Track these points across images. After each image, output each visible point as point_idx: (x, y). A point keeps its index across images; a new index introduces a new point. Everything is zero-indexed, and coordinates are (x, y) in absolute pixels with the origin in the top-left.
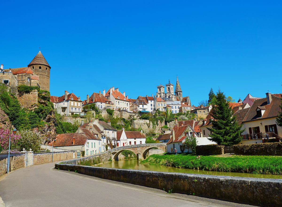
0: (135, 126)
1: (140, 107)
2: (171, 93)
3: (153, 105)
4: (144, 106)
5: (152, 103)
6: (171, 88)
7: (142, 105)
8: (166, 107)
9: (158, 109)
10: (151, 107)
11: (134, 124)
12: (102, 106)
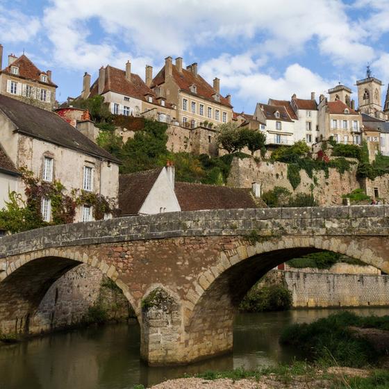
0: (241, 182)
1: (267, 128)
2: (375, 106)
3: (314, 127)
4: (283, 123)
5: (310, 119)
6: (374, 91)
7: (275, 121)
8: (359, 131)
9: (331, 137)
10: (309, 132)
11: (238, 172)
12: (128, 108)
